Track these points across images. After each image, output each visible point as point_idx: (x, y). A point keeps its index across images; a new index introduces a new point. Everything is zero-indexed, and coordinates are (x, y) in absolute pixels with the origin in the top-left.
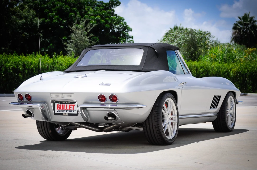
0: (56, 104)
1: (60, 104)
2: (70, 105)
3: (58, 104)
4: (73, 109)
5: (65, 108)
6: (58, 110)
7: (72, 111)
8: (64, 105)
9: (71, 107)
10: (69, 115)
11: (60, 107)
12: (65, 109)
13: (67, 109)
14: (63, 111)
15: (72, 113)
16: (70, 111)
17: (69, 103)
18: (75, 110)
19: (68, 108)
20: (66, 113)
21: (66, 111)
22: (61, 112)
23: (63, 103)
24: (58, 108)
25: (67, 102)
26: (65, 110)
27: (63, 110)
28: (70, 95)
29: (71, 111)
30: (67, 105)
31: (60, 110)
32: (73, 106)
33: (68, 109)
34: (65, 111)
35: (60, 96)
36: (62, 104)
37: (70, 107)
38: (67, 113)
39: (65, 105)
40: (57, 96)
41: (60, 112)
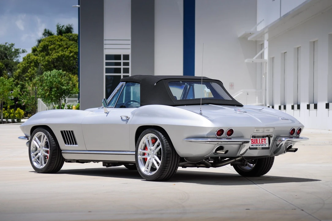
1: (253, 139)
2: (262, 139)
4: (265, 143)
5: (258, 142)
6: (252, 144)
9: (263, 141)
11: (253, 141)
14: (257, 145)
16: (262, 145)
17: (261, 137)
19: (261, 142)
20: (259, 147)
23: (256, 137)
25: (259, 137)
27: (257, 144)
30: (259, 139)
31: (254, 144)
32: (265, 139)
36: (255, 139)
37: (262, 141)
38: (260, 146)
39: (258, 139)
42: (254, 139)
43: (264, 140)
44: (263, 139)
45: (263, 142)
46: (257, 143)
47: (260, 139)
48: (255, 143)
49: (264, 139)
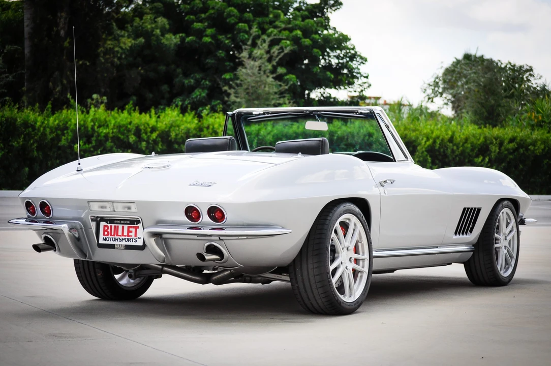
0: (102, 224)
1: (109, 225)
2: (129, 228)
3: (105, 224)
4: (136, 235)
5: (120, 233)
6: (105, 237)
7: (134, 240)
8: (118, 226)
9: (131, 232)
10: (128, 247)
11: (109, 230)
12: (120, 236)
13: (123, 235)
14: (116, 240)
15: (133, 243)
16: (129, 240)
17: (128, 222)
18: (139, 238)
20: (121, 243)
21: (122, 240)
22: (112, 243)
23: (116, 222)
24: (106, 233)
25: (122, 221)
26: (119, 237)
27: (116, 237)
28: (128, 205)
29: (131, 241)
30: (123, 227)
31: (109, 236)
32: (136, 228)
33: (125, 236)
34: (119, 240)
35: (109, 208)
36: (113, 225)
37: (129, 232)
38: (124, 243)
39: (120, 226)
40: (102, 207)
41: (109, 242)
42: (111, 226)
43: (133, 230)
44: (131, 227)
45: (130, 234)
46: (117, 235)
47: (126, 226)
48: (111, 235)
49: (134, 227)
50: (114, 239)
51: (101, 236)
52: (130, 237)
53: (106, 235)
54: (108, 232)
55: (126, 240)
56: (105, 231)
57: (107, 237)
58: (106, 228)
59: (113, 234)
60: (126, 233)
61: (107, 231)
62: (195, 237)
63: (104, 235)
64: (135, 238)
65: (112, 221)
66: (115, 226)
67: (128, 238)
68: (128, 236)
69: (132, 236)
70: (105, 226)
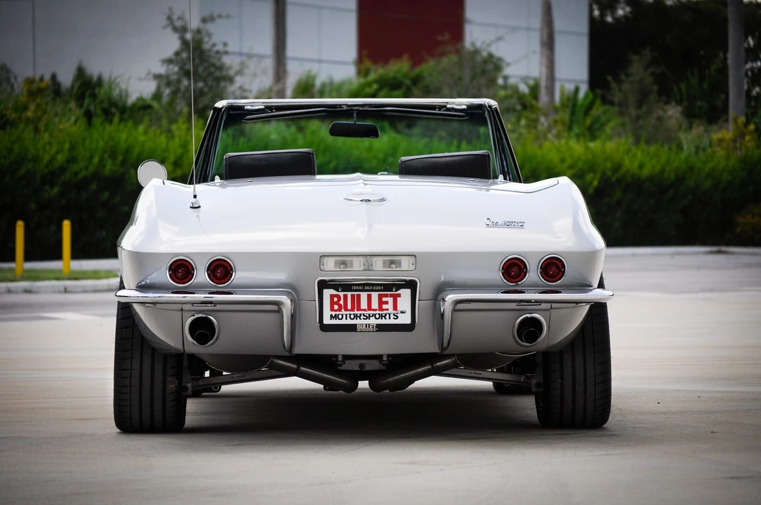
0: (328, 293)
3: (333, 292)
7: (392, 316)
8: (359, 296)
10: (381, 328)
12: (365, 310)
13: (370, 308)
15: (392, 321)
18: (402, 312)
21: (369, 317)
22: (349, 322)
24: (336, 307)
26: (363, 312)
29: (387, 317)
33: (375, 310)
34: (362, 317)
35: (358, 265)
40: (343, 265)
41: (344, 322)
50: (352, 317)
51: (327, 313)
52: (385, 312)
53: (336, 311)
54: (340, 306)
55: (377, 316)
56: (332, 303)
57: (337, 313)
58: (336, 299)
59: (349, 307)
60: (375, 305)
61: (337, 303)
62: (513, 306)
63: (332, 309)
64: (395, 312)
65: (346, 287)
66: (353, 296)
67: (381, 312)
68: (380, 309)
69: (388, 310)
70: (332, 297)
